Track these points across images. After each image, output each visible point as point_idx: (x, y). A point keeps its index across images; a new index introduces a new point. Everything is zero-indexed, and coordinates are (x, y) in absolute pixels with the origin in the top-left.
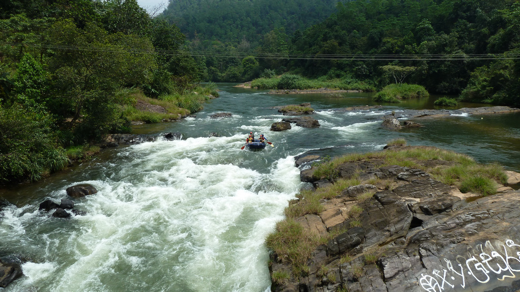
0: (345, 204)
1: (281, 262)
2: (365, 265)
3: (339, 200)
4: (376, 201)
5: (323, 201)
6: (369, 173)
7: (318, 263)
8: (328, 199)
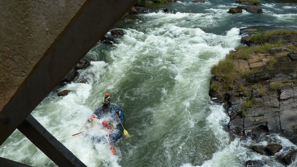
0: (266, 57)
1: (217, 80)
2: (269, 90)
3: (263, 55)
4: (289, 58)
5: (252, 53)
6: (289, 42)
7: (239, 85)
8: (256, 53)
